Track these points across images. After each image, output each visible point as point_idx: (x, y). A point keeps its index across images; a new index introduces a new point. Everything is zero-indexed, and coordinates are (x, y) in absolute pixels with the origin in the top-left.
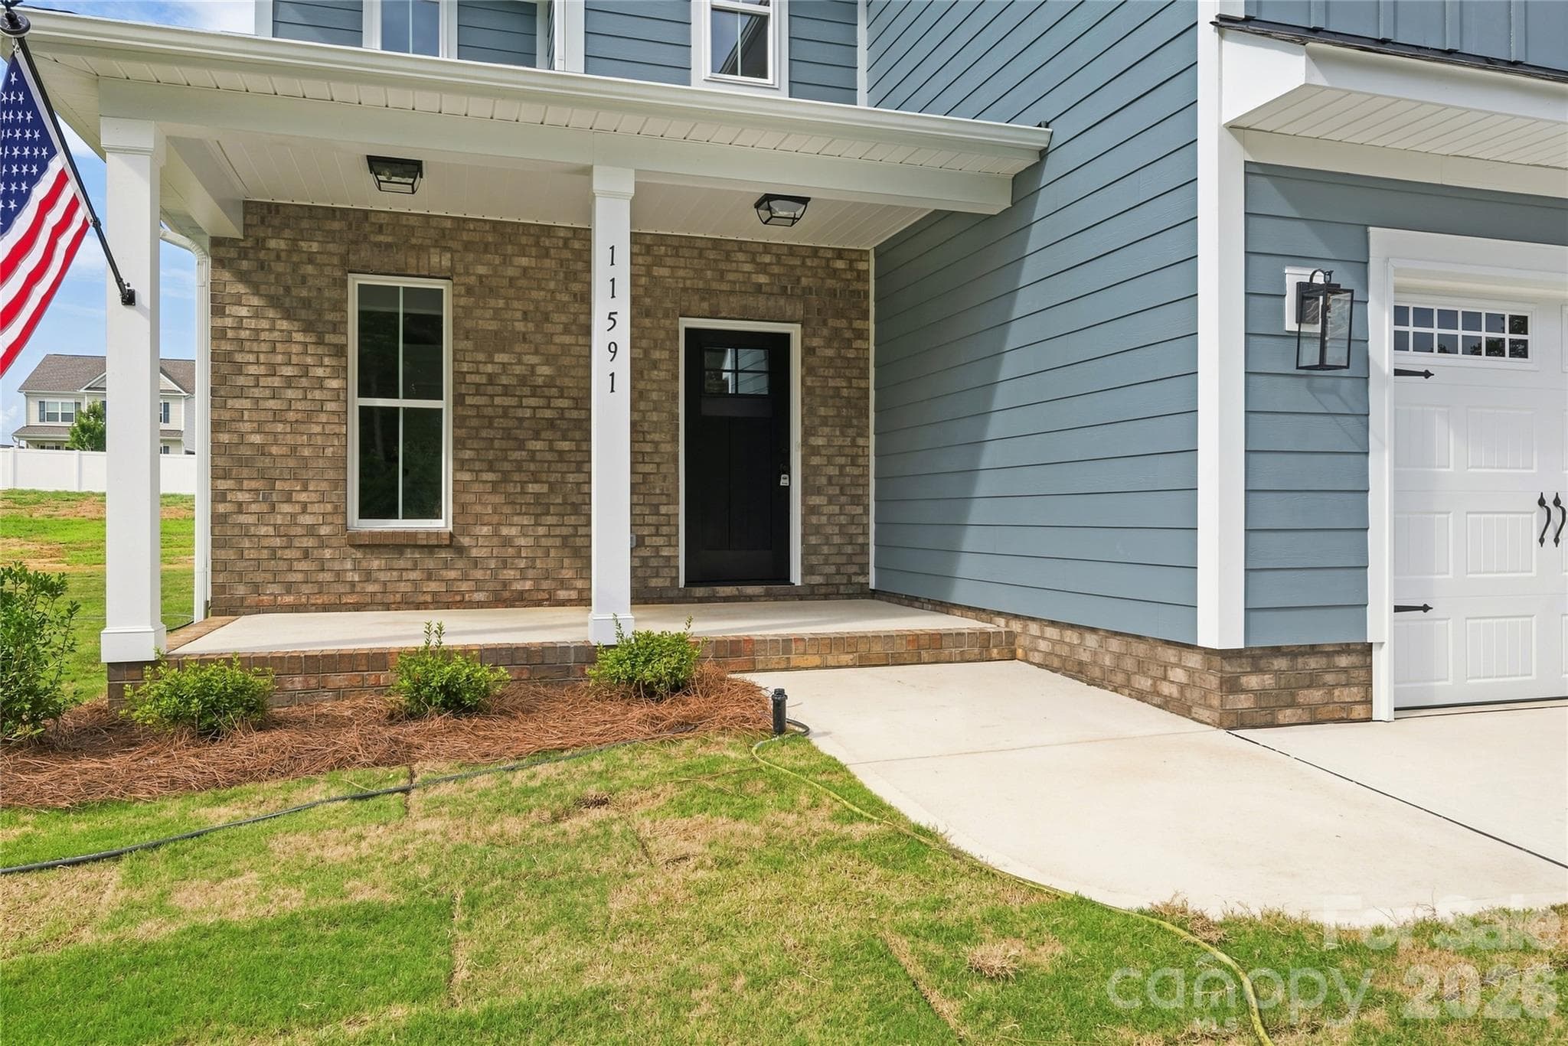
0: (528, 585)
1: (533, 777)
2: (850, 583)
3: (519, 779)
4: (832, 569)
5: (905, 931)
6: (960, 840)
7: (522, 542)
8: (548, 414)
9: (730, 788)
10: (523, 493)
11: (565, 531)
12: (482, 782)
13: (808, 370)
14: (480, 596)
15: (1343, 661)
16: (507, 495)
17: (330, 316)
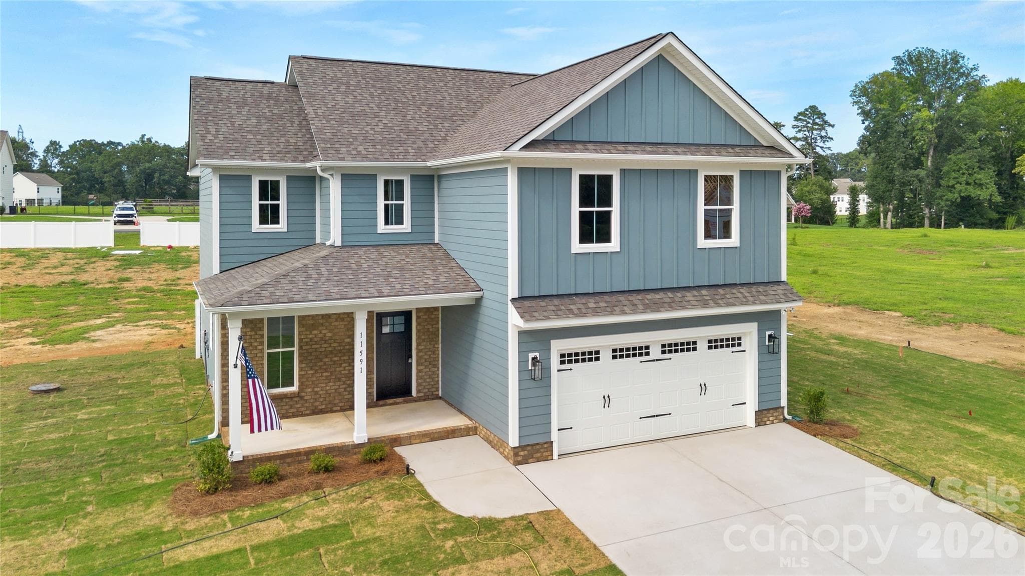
0: (323, 407)
1: (352, 491)
2: (433, 395)
3: (349, 491)
4: (427, 390)
5: (429, 523)
6: (443, 504)
7: (321, 392)
8: (330, 349)
9: (397, 493)
10: (322, 376)
11: (337, 387)
12: (341, 493)
13: (418, 324)
14: (308, 412)
15: (546, 446)
16: (317, 377)
17: (259, 326)
